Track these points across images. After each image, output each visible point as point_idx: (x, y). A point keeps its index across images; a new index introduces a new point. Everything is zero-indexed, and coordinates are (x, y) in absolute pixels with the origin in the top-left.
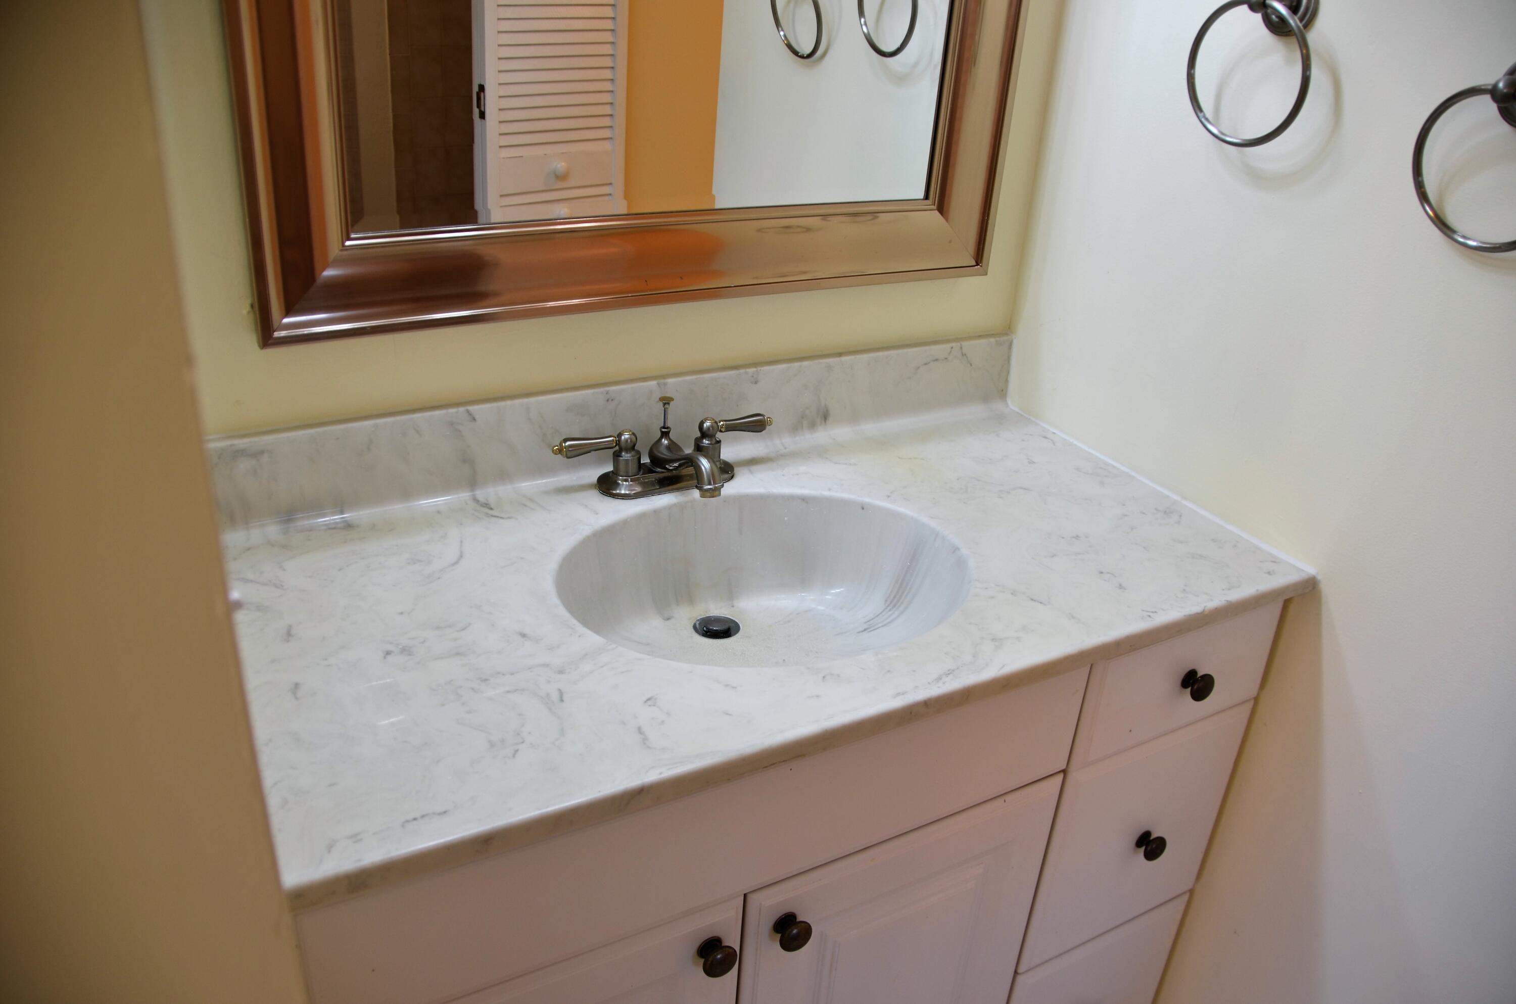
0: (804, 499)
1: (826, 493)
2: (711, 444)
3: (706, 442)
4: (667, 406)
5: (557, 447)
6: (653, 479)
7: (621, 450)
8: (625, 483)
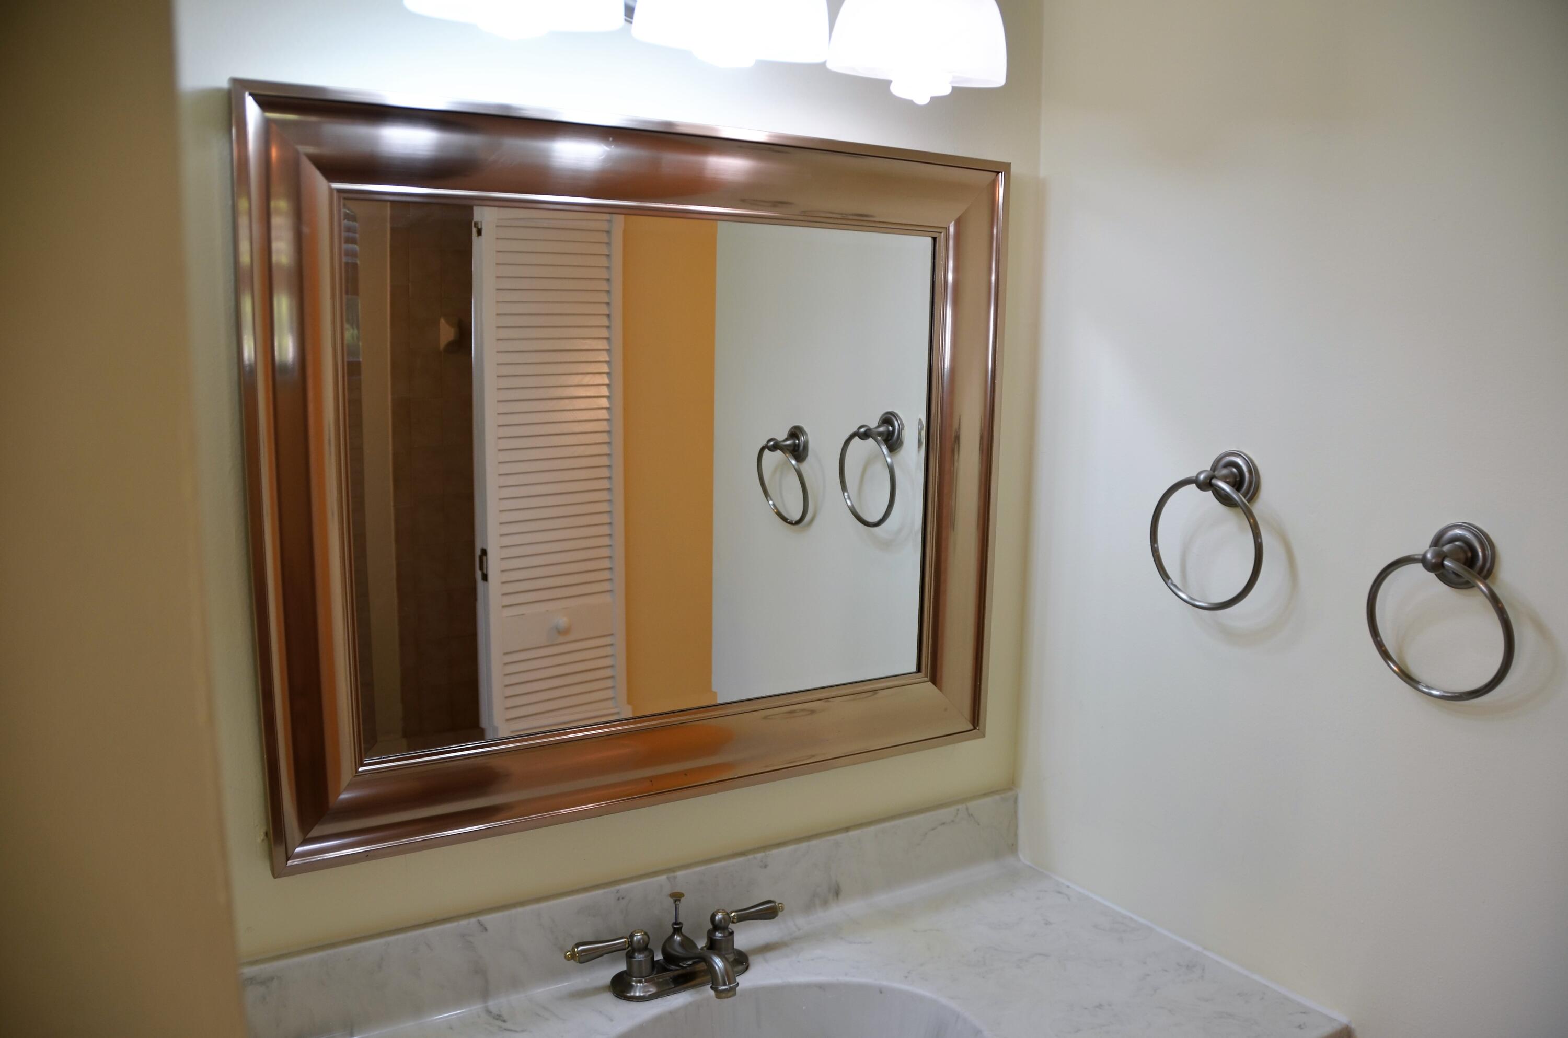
0: (821, 987)
1: (843, 979)
2: (724, 936)
3: (718, 935)
4: (677, 903)
5: (569, 953)
6: (668, 978)
7: (634, 951)
8: (639, 984)
